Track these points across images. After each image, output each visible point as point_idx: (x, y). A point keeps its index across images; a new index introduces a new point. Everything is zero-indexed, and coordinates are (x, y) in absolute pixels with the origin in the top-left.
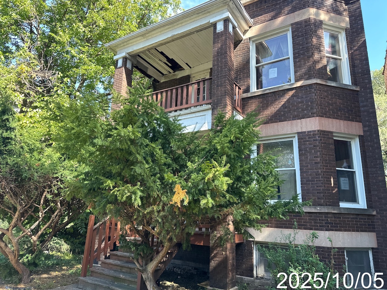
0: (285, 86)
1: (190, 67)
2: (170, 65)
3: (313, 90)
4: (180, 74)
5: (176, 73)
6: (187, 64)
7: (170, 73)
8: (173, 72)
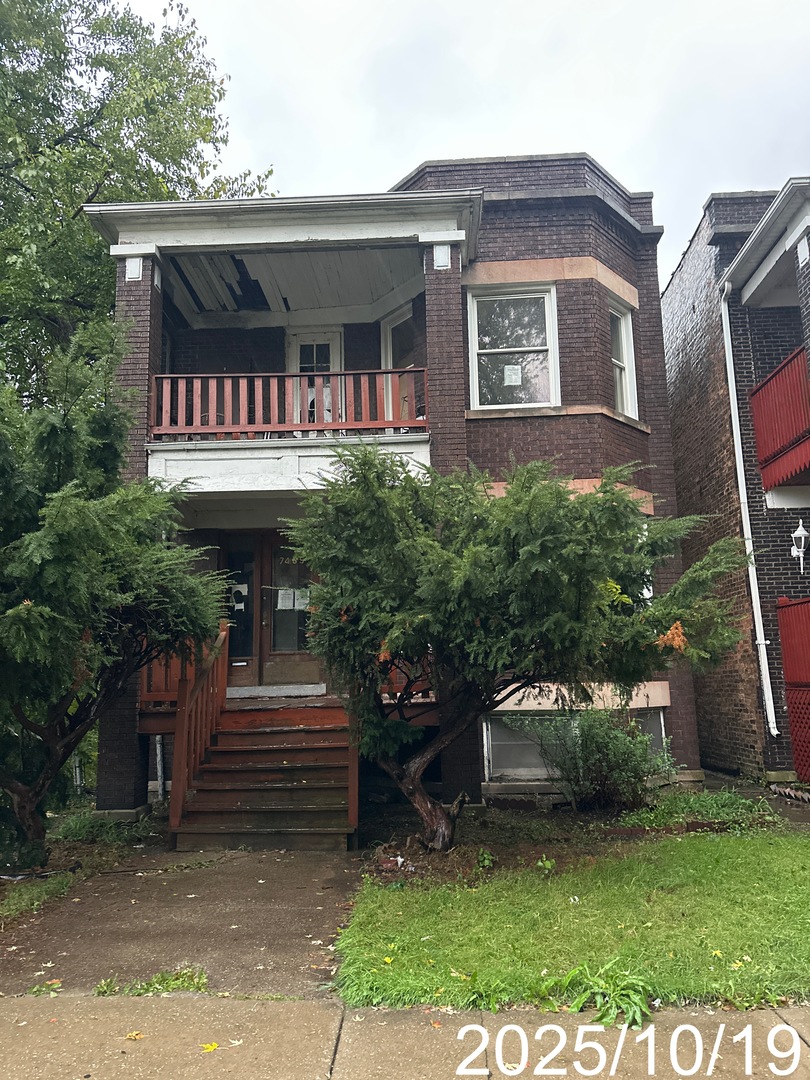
0: (544, 410)
1: (288, 308)
2: (238, 292)
3: (596, 426)
4: (255, 321)
5: (243, 313)
6: (285, 300)
7: (224, 308)
8: (235, 311)
